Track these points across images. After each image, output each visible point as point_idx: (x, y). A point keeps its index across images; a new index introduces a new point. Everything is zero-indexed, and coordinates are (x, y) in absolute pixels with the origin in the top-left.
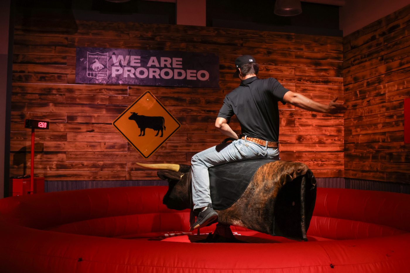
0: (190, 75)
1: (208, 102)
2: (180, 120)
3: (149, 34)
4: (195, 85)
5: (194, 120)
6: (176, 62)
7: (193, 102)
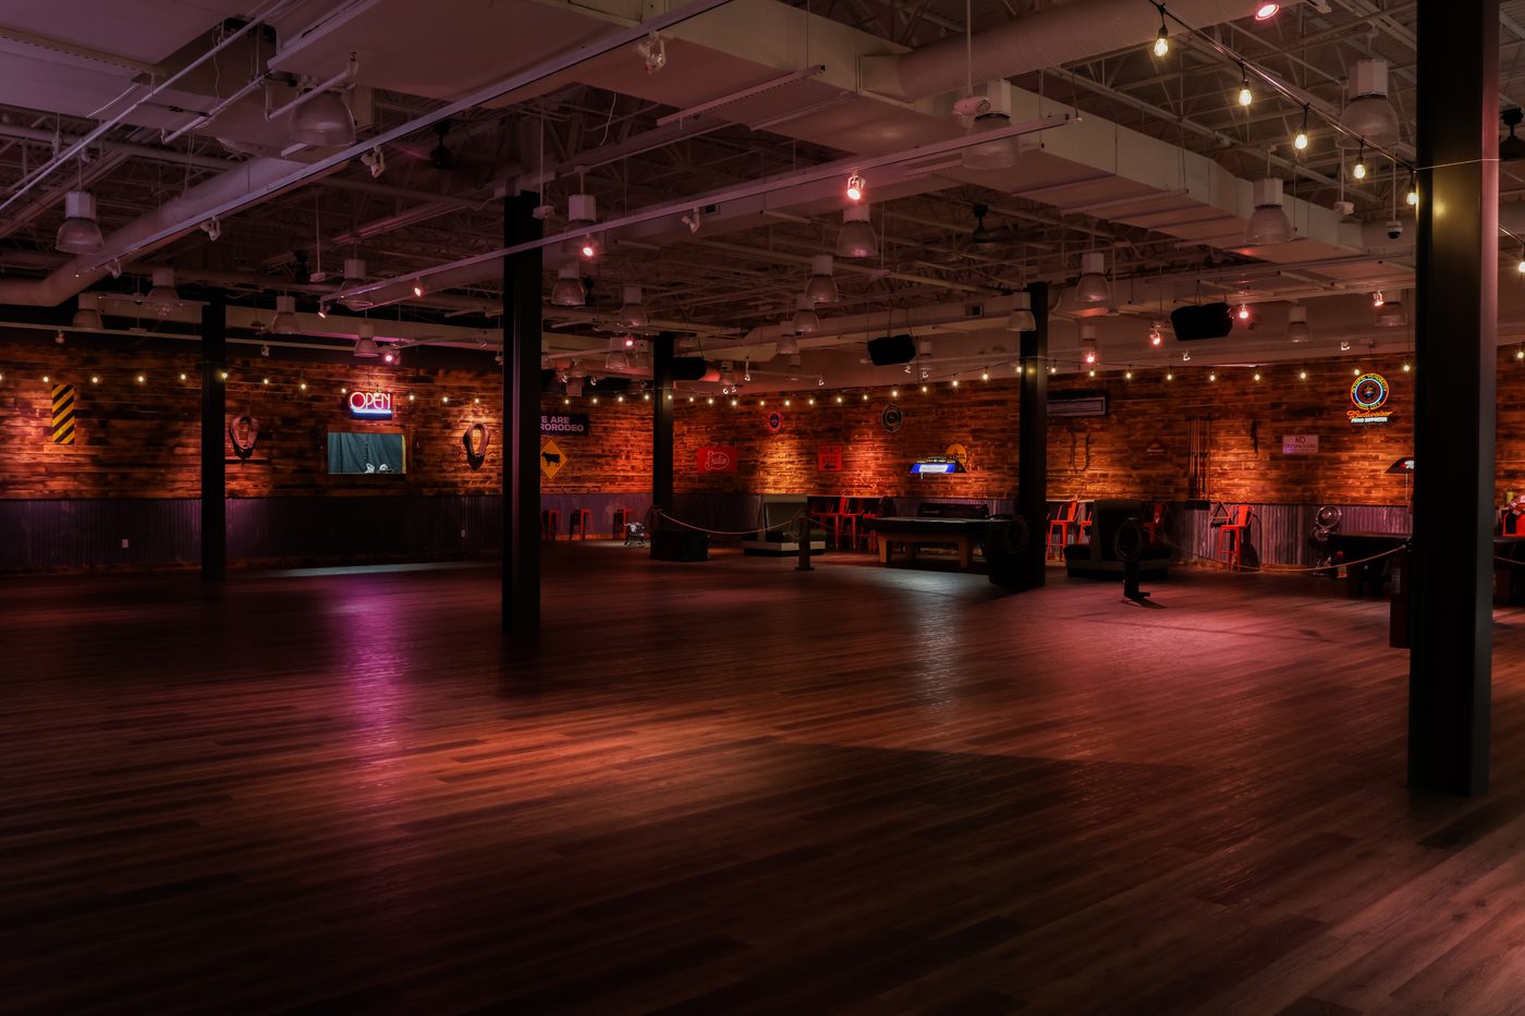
0: (573, 428)
1: (583, 445)
2: (568, 456)
3: (551, 402)
4: (576, 434)
5: (575, 456)
6: (566, 420)
7: (575, 445)
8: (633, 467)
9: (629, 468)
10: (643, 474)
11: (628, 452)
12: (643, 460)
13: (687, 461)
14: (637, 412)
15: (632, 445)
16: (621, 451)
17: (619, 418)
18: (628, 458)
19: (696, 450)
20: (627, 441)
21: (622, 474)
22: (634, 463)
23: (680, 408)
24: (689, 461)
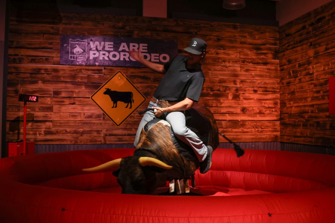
0: (153, 58)
2: (146, 95)
3: (121, 25)
6: (143, 47)
7: (156, 80)
8: (244, 110)
9: (239, 111)
10: (258, 118)
11: (237, 90)
12: (260, 100)
13: (314, 98)
14: (249, 40)
15: (242, 82)
16: (227, 88)
17: (223, 47)
18: (236, 97)
19: (326, 83)
20: (236, 76)
21: (228, 117)
22: (246, 104)
23: (304, 28)
24: (316, 98)
